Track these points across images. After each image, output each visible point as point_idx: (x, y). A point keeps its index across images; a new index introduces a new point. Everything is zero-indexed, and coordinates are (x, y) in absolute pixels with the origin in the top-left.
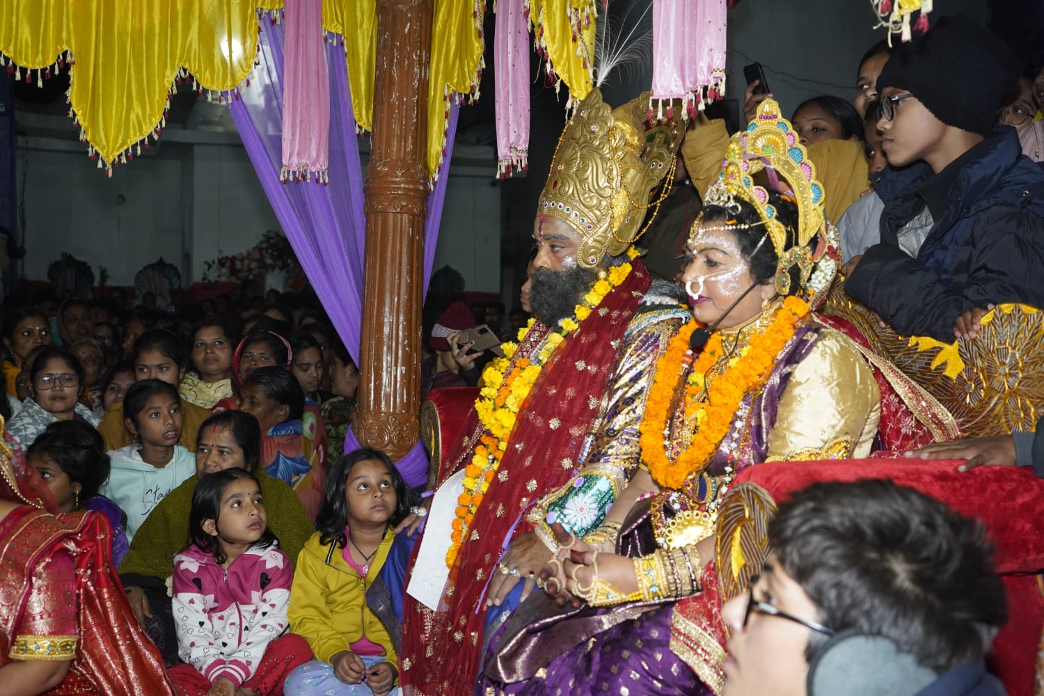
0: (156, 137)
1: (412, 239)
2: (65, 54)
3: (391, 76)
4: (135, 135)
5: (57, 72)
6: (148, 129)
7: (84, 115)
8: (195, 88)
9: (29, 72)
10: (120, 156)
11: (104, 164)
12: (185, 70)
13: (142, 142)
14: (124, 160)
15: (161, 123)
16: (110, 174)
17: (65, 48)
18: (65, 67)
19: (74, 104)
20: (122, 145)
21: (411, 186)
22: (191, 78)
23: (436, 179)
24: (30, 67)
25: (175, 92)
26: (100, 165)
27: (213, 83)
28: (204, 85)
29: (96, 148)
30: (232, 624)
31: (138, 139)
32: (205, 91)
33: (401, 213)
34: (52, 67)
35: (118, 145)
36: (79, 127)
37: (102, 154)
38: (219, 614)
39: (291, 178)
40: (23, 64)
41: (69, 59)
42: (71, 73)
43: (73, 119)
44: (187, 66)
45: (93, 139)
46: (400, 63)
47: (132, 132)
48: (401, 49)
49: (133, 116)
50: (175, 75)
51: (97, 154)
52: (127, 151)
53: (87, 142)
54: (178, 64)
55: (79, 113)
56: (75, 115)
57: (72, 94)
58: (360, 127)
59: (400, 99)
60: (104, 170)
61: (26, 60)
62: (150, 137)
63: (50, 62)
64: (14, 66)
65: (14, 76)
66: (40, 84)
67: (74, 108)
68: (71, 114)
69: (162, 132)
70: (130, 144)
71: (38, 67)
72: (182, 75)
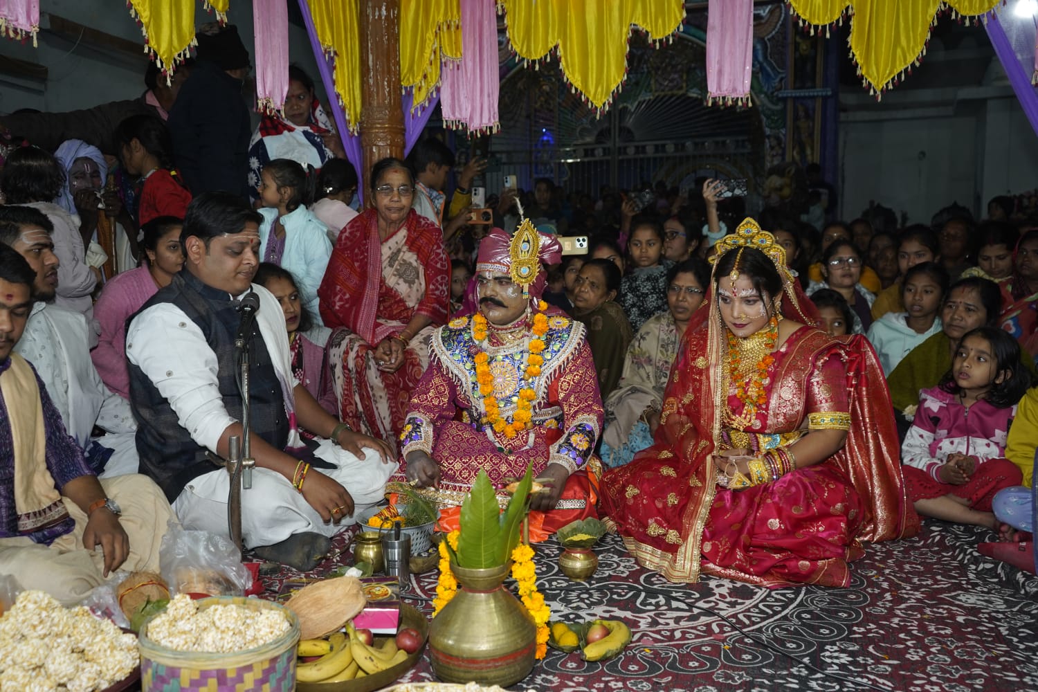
0: (917, 64)
2: (847, 9)
4: (900, 65)
5: (841, 24)
6: (911, 58)
7: (861, 54)
8: (953, 17)
9: (820, 28)
10: (887, 84)
11: (875, 92)
12: (945, 4)
13: (906, 70)
14: (891, 87)
15: (922, 52)
16: (879, 99)
17: (848, 3)
18: (847, 18)
19: (853, 47)
20: (890, 74)
22: (951, 9)
24: (821, 23)
25: (936, 24)
26: (872, 92)
27: (971, 10)
28: (963, 13)
29: (869, 79)
31: (903, 68)
32: (964, 18)
34: (838, 21)
35: (887, 73)
36: (857, 64)
37: (874, 84)
38: (951, 440)
40: (815, 22)
41: (850, 12)
42: (851, 23)
43: (853, 59)
45: (867, 73)
47: (898, 63)
49: (899, 51)
50: (937, 7)
51: (870, 84)
52: (893, 79)
53: (862, 76)
55: (857, 54)
56: (854, 55)
57: (852, 40)
60: (875, 97)
61: (819, 19)
62: (913, 65)
63: (836, 17)
64: (810, 25)
65: (809, 32)
66: (828, 35)
67: (853, 50)
68: (851, 56)
69: (923, 60)
70: (896, 72)
71: (827, 23)
72: (943, 8)
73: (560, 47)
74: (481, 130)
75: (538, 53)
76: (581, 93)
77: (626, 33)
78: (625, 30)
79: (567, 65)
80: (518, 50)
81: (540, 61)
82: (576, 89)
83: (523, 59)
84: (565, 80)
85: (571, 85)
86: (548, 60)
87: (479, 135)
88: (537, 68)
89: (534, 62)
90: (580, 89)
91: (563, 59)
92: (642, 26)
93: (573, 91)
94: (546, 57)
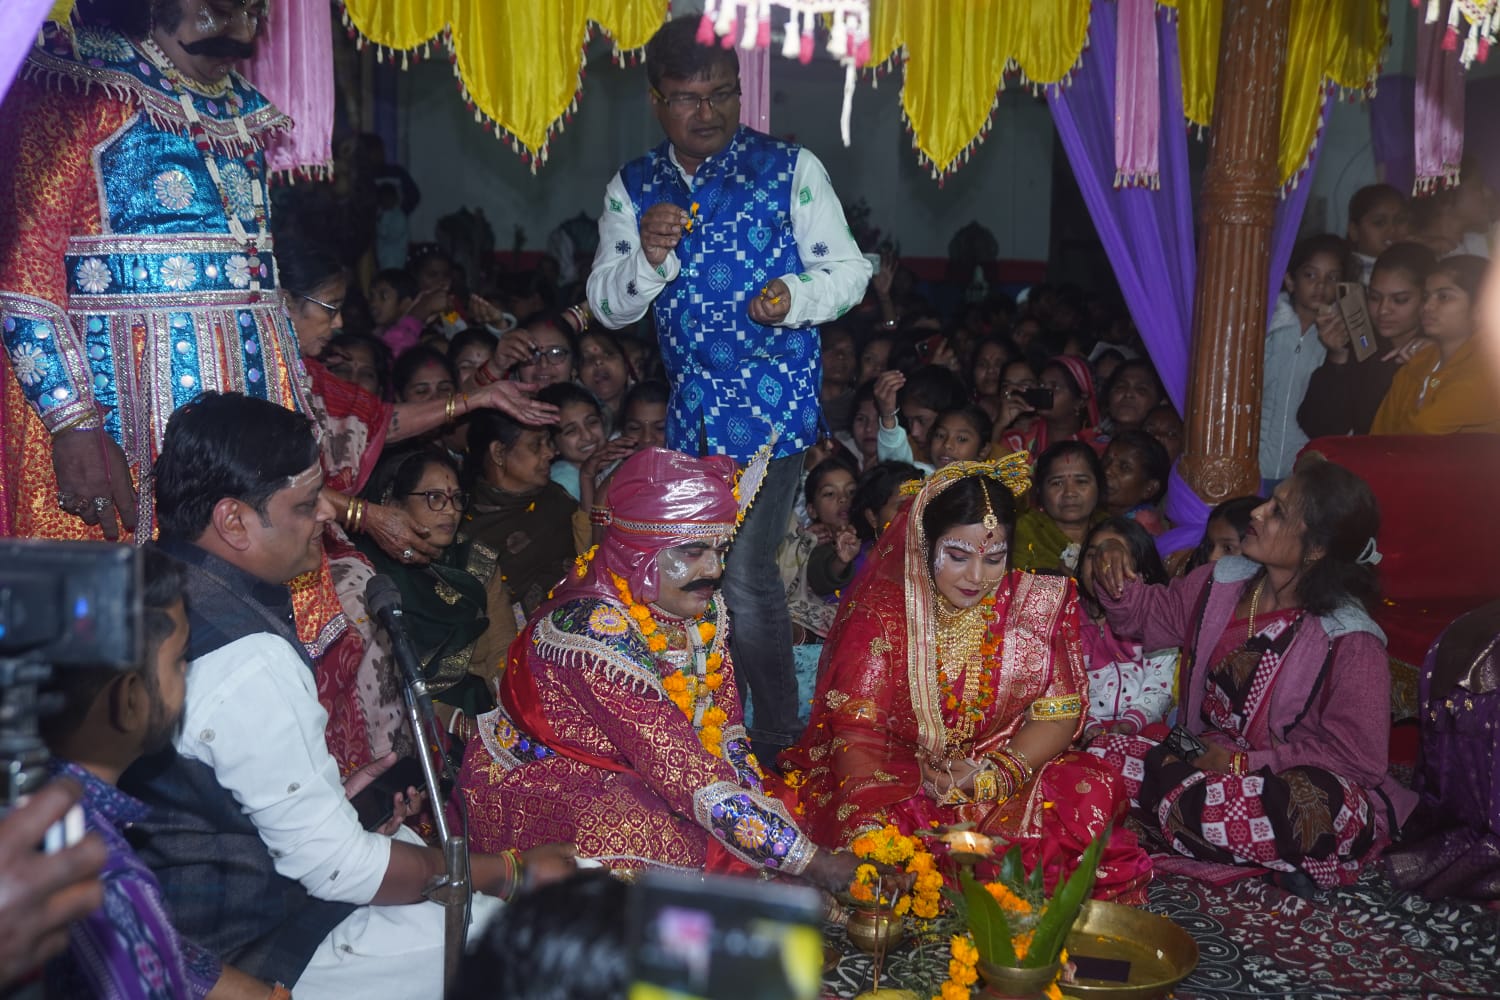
0: (981, 140)
1: (1261, 256)
2: (900, 50)
3: (1247, 59)
4: (964, 139)
5: (890, 68)
6: (975, 132)
7: (917, 116)
8: (1022, 81)
9: (864, 71)
10: (951, 165)
11: (938, 175)
12: (1014, 63)
13: (969, 147)
14: (954, 168)
15: (986, 125)
16: (942, 185)
18: (898, 63)
19: (905, 105)
20: (952, 154)
21: (1267, 193)
22: (1019, 69)
23: (1295, 185)
24: (865, 65)
25: (1003, 88)
26: (934, 175)
27: (1039, 75)
28: (1031, 77)
29: (929, 155)
30: (1111, 684)
31: (964, 145)
32: (1032, 84)
33: (1253, 226)
34: (885, 64)
35: (950, 149)
36: (912, 131)
37: (936, 162)
38: (1095, 672)
39: (1125, 184)
41: (905, 55)
42: (906, 71)
43: (906, 123)
44: (1016, 57)
45: (925, 145)
46: (1259, 46)
48: (1260, 28)
50: (1005, 65)
51: (931, 163)
52: (957, 158)
53: (919, 150)
54: (1007, 56)
55: (913, 116)
56: (907, 118)
57: (904, 94)
58: (1188, 120)
59: (1256, 88)
60: (938, 181)
62: (976, 141)
63: (884, 56)
66: (875, 84)
67: (907, 110)
68: (904, 119)
69: (987, 135)
70: (960, 150)
71: (874, 65)
72: (1012, 67)
73: (454, 36)
74: (296, 171)
75: (407, 39)
76: (493, 123)
77: (579, 36)
78: (576, 29)
79: (469, 71)
80: (362, 30)
81: (410, 53)
82: (484, 116)
83: (375, 46)
84: (464, 95)
85: (474, 106)
86: (427, 55)
87: (292, 181)
88: (405, 65)
89: (398, 53)
90: (491, 115)
91: (460, 59)
92: (610, 27)
93: (478, 118)
94: (421, 48)
